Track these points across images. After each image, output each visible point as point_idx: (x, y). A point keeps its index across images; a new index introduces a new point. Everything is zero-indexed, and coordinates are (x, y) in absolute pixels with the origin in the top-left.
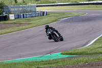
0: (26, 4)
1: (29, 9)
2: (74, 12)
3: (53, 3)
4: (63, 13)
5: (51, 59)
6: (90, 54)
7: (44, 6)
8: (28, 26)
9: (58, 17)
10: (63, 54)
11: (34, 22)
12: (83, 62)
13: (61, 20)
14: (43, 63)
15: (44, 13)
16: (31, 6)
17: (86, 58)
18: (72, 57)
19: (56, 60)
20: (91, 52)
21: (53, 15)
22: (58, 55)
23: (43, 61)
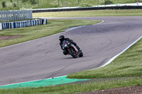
0: (18, 9)
1: (22, 16)
2: (85, 19)
3: (56, 7)
4: (70, 21)
5: (54, 84)
6: (108, 77)
7: (44, 11)
8: (20, 39)
9: (64, 27)
10: (70, 78)
11: (30, 33)
12: (97, 88)
13: (67, 30)
14: (42, 90)
15: (43, 20)
16: (25, 12)
17: (101, 83)
18: (83, 82)
19: (60, 85)
20: (108, 75)
21: (55, 23)
22: (63, 79)
23: (42, 88)
